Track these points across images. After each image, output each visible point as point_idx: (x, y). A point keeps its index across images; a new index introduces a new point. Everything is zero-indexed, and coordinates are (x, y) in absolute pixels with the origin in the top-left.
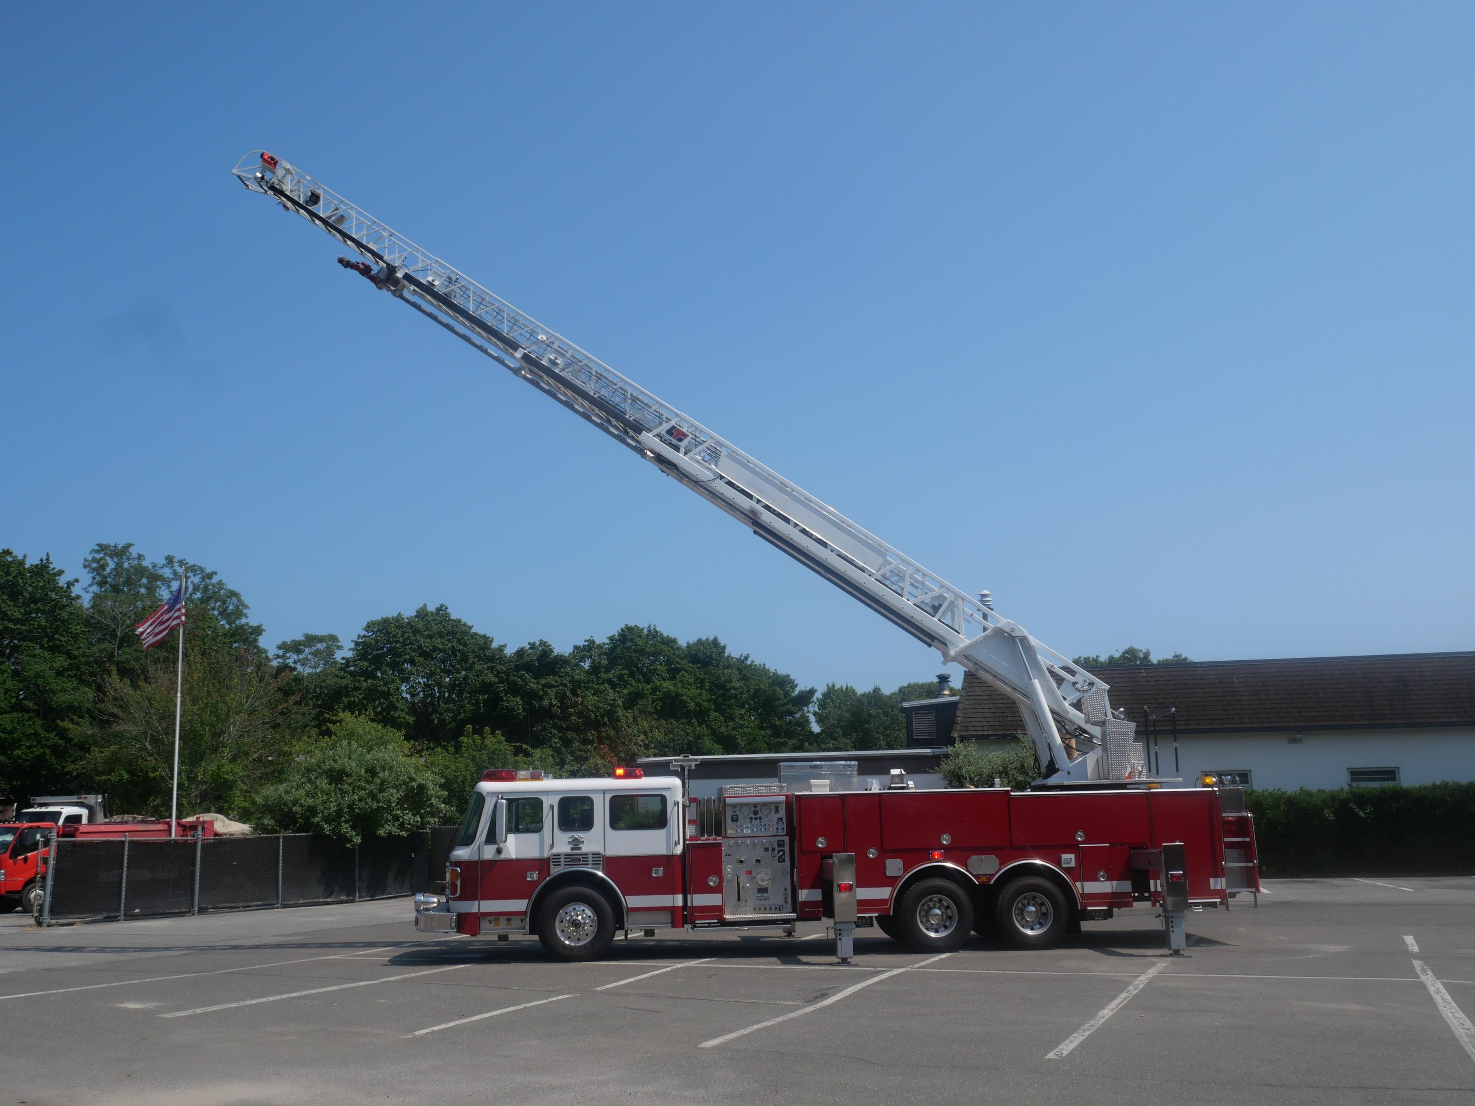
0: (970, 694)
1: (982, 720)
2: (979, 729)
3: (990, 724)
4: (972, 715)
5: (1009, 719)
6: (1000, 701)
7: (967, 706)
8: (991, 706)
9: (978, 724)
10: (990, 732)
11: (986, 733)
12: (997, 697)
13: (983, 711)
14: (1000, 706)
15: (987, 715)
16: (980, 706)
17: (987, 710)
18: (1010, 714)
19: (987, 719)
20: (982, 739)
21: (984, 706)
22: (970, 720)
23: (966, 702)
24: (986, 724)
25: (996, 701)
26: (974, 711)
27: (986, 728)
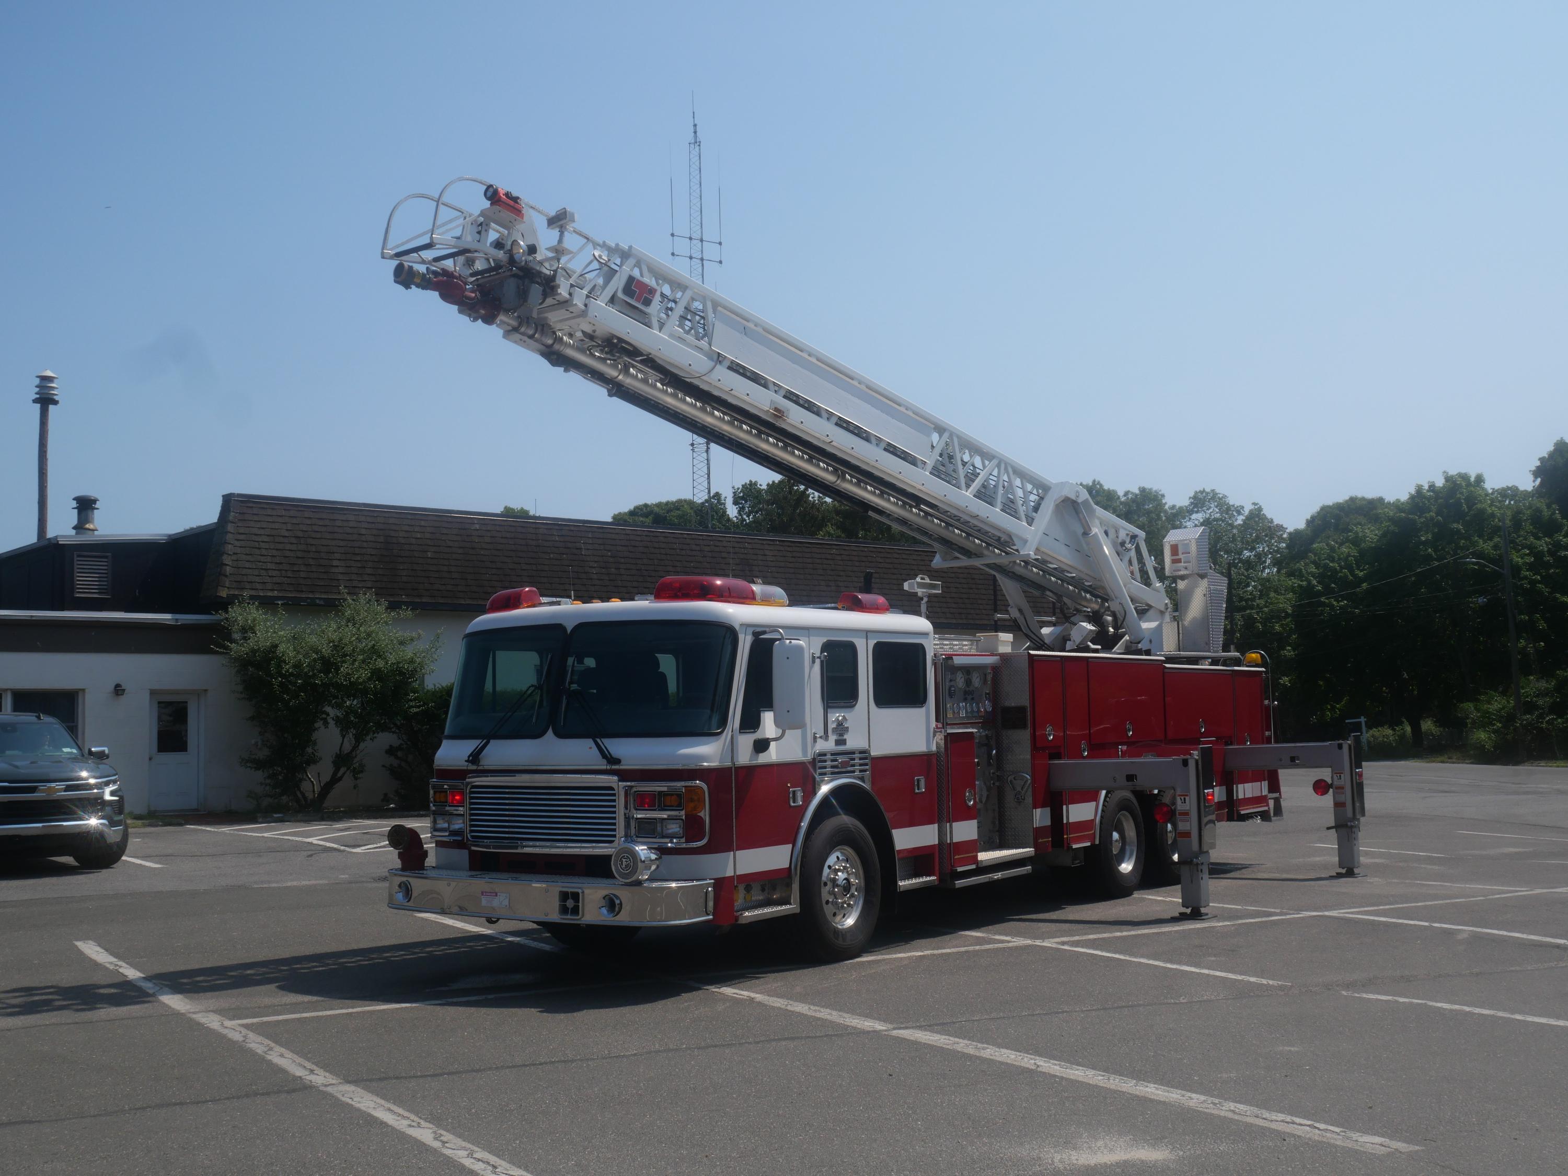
0: (242, 531)
1: (263, 573)
2: (258, 586)
3: (275, 580)
4: (248, 565)
5: (302, 575)
6: (288, 547)
7: (238, 550)
8: (275, 553)
9: (257, 579)
10: (276, 593)
11: (270, 594)
12: (282, 539)
13: (262, 559)
14: (288, 553)
15: (270, 566)
16: (257, 552)
17: (269, 559)
18: (303, 568)
19: (271, 573)
20: (267, 603)
21: (264, 552)
22: (244, 571)
23: (237, 543)
24: (269, 580)
25: (280, 546)
26: (249, 558)
27: (269, 586)
